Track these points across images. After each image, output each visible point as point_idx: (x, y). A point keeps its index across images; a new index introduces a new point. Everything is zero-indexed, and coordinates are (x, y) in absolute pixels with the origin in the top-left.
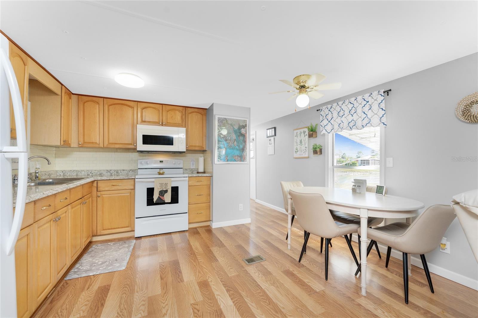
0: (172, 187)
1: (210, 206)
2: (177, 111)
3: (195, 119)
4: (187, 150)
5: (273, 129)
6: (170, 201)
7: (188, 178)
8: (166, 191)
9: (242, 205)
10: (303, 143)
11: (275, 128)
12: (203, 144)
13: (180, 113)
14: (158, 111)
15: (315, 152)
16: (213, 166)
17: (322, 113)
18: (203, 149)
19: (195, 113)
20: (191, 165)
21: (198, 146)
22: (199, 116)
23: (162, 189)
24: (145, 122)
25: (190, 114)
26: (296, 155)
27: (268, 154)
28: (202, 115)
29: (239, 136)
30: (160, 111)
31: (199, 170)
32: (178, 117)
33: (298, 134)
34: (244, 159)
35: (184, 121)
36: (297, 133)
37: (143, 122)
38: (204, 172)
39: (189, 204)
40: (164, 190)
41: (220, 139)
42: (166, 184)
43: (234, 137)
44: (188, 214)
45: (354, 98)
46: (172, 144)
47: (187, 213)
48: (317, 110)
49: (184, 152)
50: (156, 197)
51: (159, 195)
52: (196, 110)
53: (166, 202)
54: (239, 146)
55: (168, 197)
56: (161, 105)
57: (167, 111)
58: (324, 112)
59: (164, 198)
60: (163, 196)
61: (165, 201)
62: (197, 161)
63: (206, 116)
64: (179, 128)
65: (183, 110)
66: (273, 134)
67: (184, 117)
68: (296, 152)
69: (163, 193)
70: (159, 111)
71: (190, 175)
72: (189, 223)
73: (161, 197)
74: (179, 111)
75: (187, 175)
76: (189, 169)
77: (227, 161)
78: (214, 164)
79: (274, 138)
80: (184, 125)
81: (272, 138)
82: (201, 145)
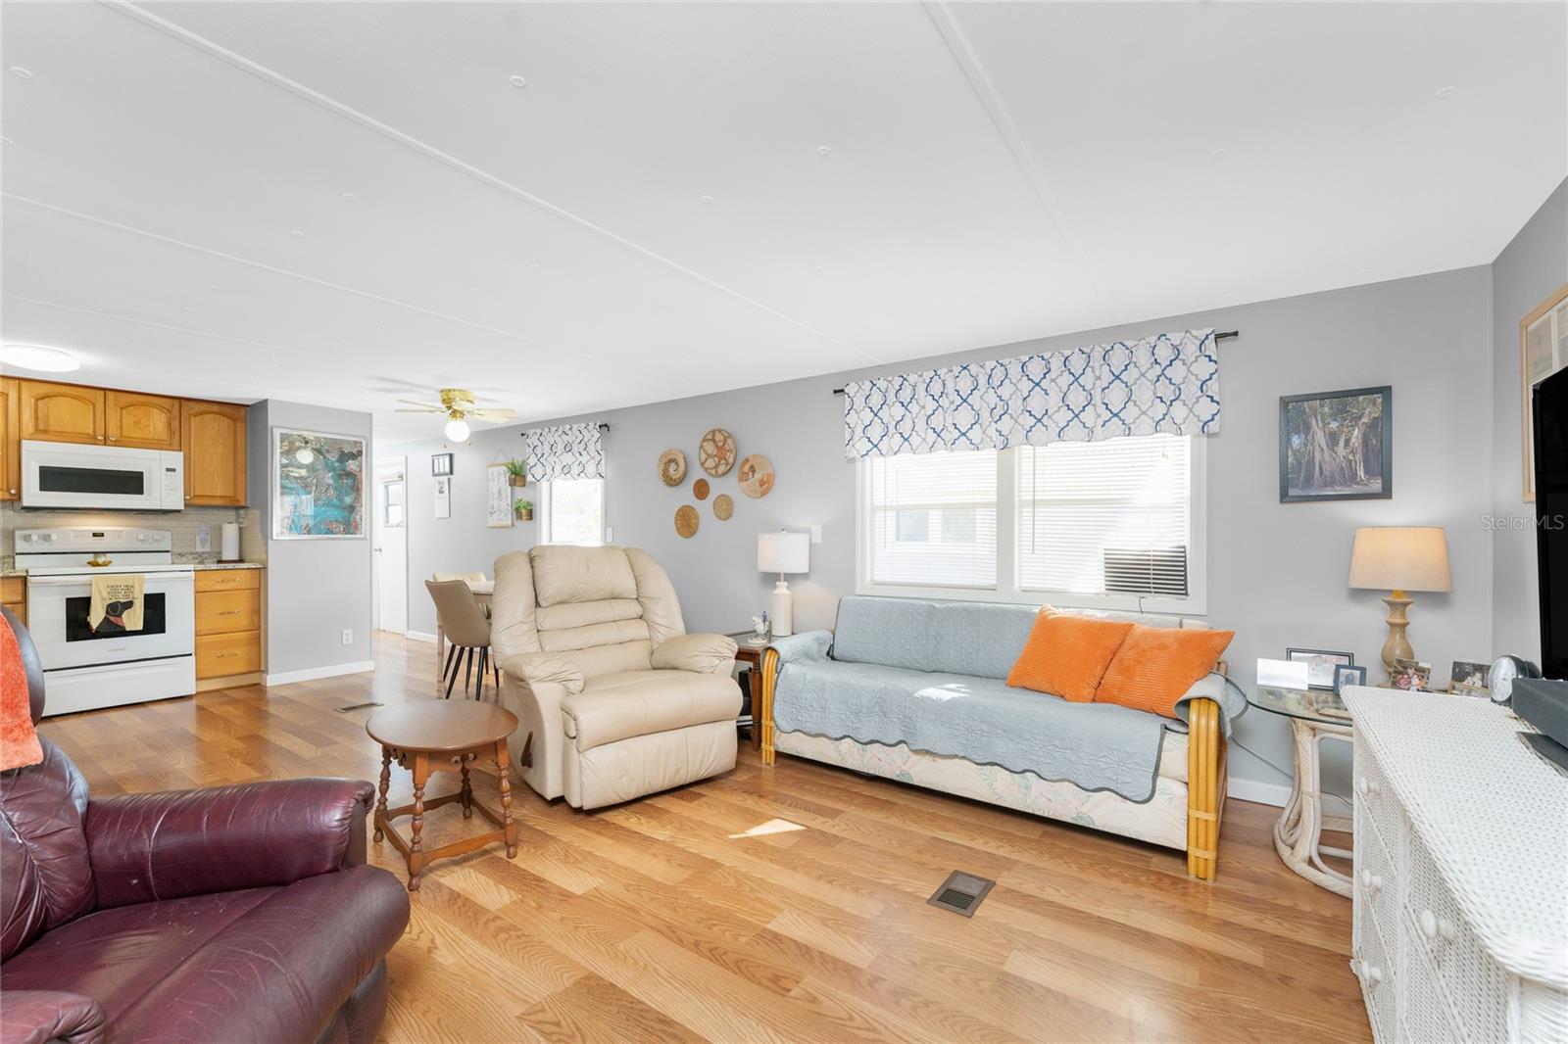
0: (147, 596)
1: (259, 639)
2: (155, 410)
3: (211, 432)
4: (186, 505)
5: (447, 459)
6: (140, 627)
7: (193, 573)
8: (129, 605)
9: (350, 631)
10: (503, 496)
11: (451, 456)
12: (235, 492)
13: (163, 415)
14: (91, 407)
15: (519, 516)
16: (266, 544)
17: (529, 441)
18: (237, 504)
19: (212, 415)
20: (198, 543)
21: (221, 497)
22: (225, 422)
23: (114, 600)
24: (46, 432)
25: (195, 416)
26: (491, 523)
27: (437, 516)
28: (234, 420)
29: (340, 477)
30: (97, 405)
31: (224, 554)
32: (157, 423)
33: (495, 474)
34: (357, 528)
35: (177, 433)
36: (493, 473)
37: (43, 432)
38: (241, 561)
39: (196, 635)
40: (122, 601)
41: (286, 482)
42: (129, 588)
43: (329, 478)
44: (193, 658)
45: (568, 427)
46: (140, 491)
47: (191, 655)
48: (522, 435)
49: (179, 511)
50: (96, 619)
51: (107, 613)
52: (215, 408)
53: (128, 629)
54: (341, 500)
55: (134, 619)
56: (102, 392)
57: (122, 409)
58: (533, 440)
59: (122, 621)
60: (120, 616)
61: (124, 627)
62: (218, 534)
63: (245, 422)
64: (163, 452)
65: (173, 406)
66: (447, 470)
67: (176, 423)
68: (491, 513)
69: (116, 609)
70: (94, 405)
71: (201, 567)
72: (198, 679)
73: (112, 619)
74: (161, 408)
75: (191, 567)
76: (191, 554)
77: (309, 534)
78: (270, 541)
79: (449, 479)
80: (177, 446)
81: (445, 479)
82: (232, 494)
